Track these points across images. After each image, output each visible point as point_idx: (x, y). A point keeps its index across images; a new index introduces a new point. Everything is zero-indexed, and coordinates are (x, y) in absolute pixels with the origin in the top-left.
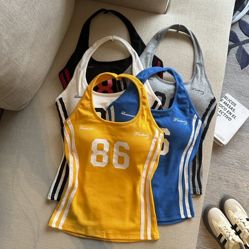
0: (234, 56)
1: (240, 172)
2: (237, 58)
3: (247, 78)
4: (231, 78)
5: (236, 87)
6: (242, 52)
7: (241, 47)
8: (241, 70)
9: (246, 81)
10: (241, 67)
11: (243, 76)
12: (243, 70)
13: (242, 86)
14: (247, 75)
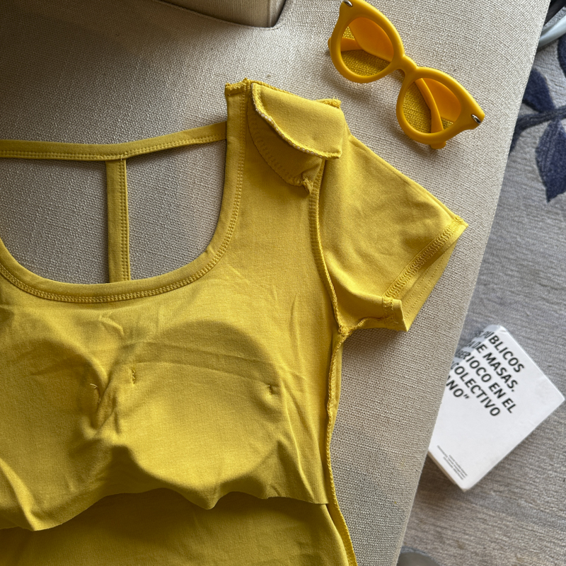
0: (531, 153)
1: (502, 519)
2: (538, 162)
3: (560, 228)
4: (512, 225)
5: (524, 254)
6: (556, 145)
7: (556, 127)
8: (545, 202)
9: (556, 237)
10: (547, 191)
11: (549, 221)
12: (553, 201)
13: (544, 255)
14: (562, 219)
